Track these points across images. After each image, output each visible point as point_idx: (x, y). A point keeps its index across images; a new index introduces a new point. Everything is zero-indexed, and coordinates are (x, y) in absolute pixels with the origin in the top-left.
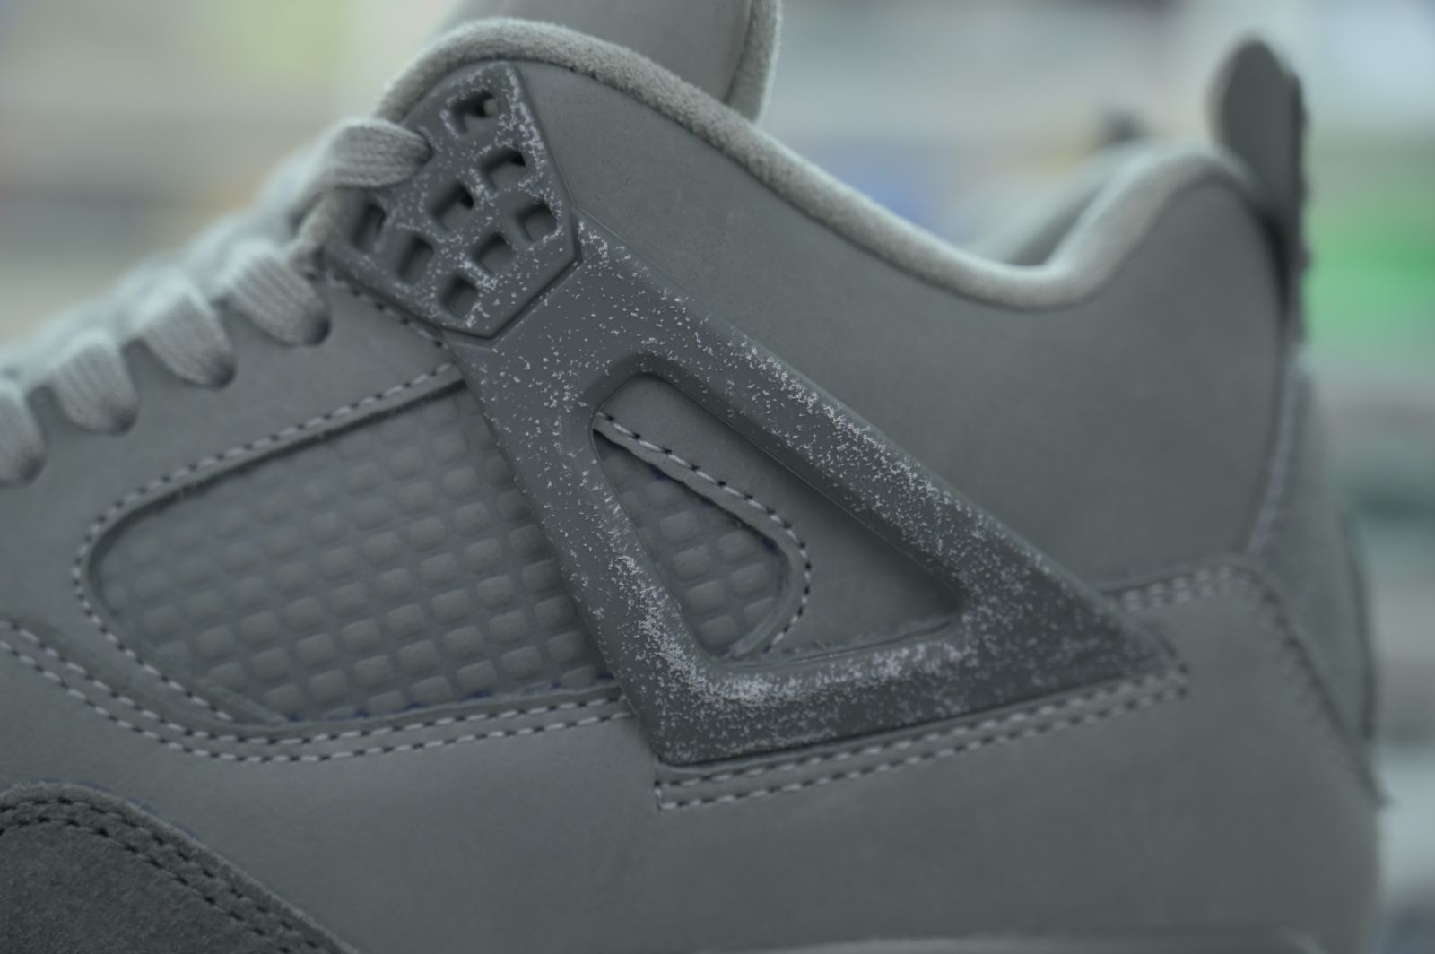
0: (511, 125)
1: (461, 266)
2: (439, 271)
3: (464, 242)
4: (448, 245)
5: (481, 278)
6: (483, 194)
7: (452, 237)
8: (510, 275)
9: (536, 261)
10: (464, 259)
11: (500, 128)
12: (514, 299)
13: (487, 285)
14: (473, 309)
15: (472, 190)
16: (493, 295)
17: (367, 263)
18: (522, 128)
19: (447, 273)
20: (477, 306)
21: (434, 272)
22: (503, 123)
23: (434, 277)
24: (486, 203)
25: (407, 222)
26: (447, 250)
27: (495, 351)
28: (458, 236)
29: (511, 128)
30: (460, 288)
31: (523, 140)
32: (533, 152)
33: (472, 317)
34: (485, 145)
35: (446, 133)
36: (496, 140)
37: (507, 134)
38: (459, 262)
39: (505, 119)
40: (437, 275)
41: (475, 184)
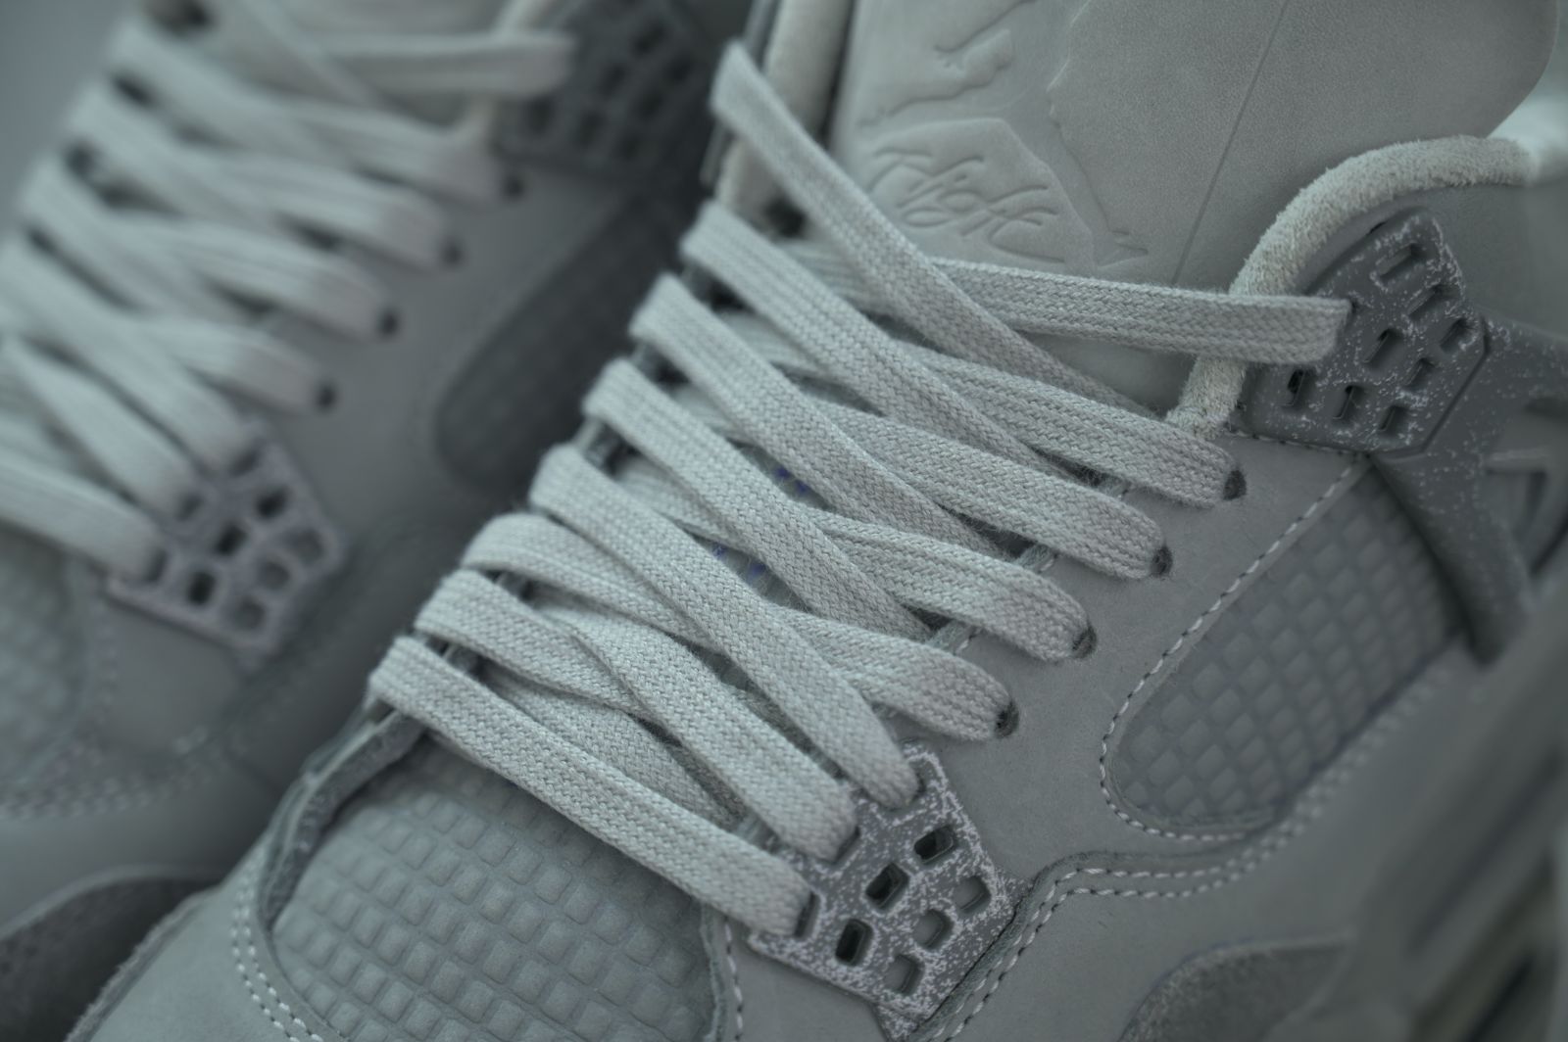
0: (1440, 267)
1: (1397, 398)
2: (1378, 409)
3: (1398, 377)
4: (1385, 384)
5: (1414, 401)
6: (1414, 332)
7: (1389, 375)
8: (1438, 389)
9: (1458, 369)
10: (1400, 391)
11: (1430, 272)
12: (1442, 407)
13: (1421, 405)
14: (1410, 428)
15: (1404, 331)
16: (1426, 410)
17: (1307, 423)
18: (1449, 266)
19: (1385, 408)
20: (1412, 425)
21: (1374, 411)
22: (1432, 268)
23: (1374, 416)
24: (1417, 338)
25: (1344, 377)
26: (1384, 390)
27: (1430, 455)
28: (1394, 374)
29: (1440, 268)
30: (1397, 415)
31: (1450, 275)
32: (1457, 283)
33: (1410, 436)
34: (1415, 291)
35: (1377, 289)
36: (1426, 283)
37: (1437, 274)
38: (1396, 395)
39: (1434, 264)
40: (1377, 414)
41: (1406, 326)
